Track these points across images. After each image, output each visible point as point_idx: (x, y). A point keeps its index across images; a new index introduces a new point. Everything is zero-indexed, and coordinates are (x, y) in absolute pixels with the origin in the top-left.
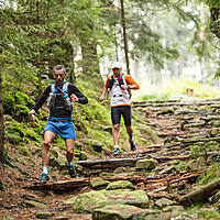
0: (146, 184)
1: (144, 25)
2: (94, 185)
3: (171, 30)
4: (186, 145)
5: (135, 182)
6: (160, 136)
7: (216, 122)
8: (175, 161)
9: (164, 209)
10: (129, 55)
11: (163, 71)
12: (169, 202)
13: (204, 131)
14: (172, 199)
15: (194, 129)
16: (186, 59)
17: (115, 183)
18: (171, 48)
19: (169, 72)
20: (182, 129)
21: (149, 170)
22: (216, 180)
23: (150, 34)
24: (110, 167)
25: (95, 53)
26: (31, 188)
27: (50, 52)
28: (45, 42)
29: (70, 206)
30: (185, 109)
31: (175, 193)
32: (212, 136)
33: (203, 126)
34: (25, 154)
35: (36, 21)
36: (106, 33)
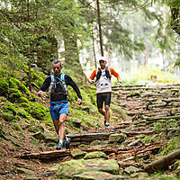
0: (117, 154)
1: (116, 23)
2: (74, 155)
3: (138, 27)
4: (150, 122)
5: (108, 153)
6: (129, 115)
7: (175, 104)
8: (141, 136)
9: (132, 175)
10: (104, 47)
11: (131, 61)
12: (136, 169)
13: (165, 111)
14: (138, 167)
15: (157, 109)
16: (151, 51)
17: (91, 154)
18: (139, 42)
19: (137, 62)
20: (147, 109)
21: (119, 143)
22: (175, 151)
23: (121, 30)
24: (87, 140)
25: (76, 46)
26: (22, 158)
27: (38, 45)
28: (34, 37)
29: (54, 172)
30: (149, 93)
31: (141, 162)
32: (172, 115)
33: (164, 106)
34: (17, 129)
35: (27, 20)
36: (85, 30)
